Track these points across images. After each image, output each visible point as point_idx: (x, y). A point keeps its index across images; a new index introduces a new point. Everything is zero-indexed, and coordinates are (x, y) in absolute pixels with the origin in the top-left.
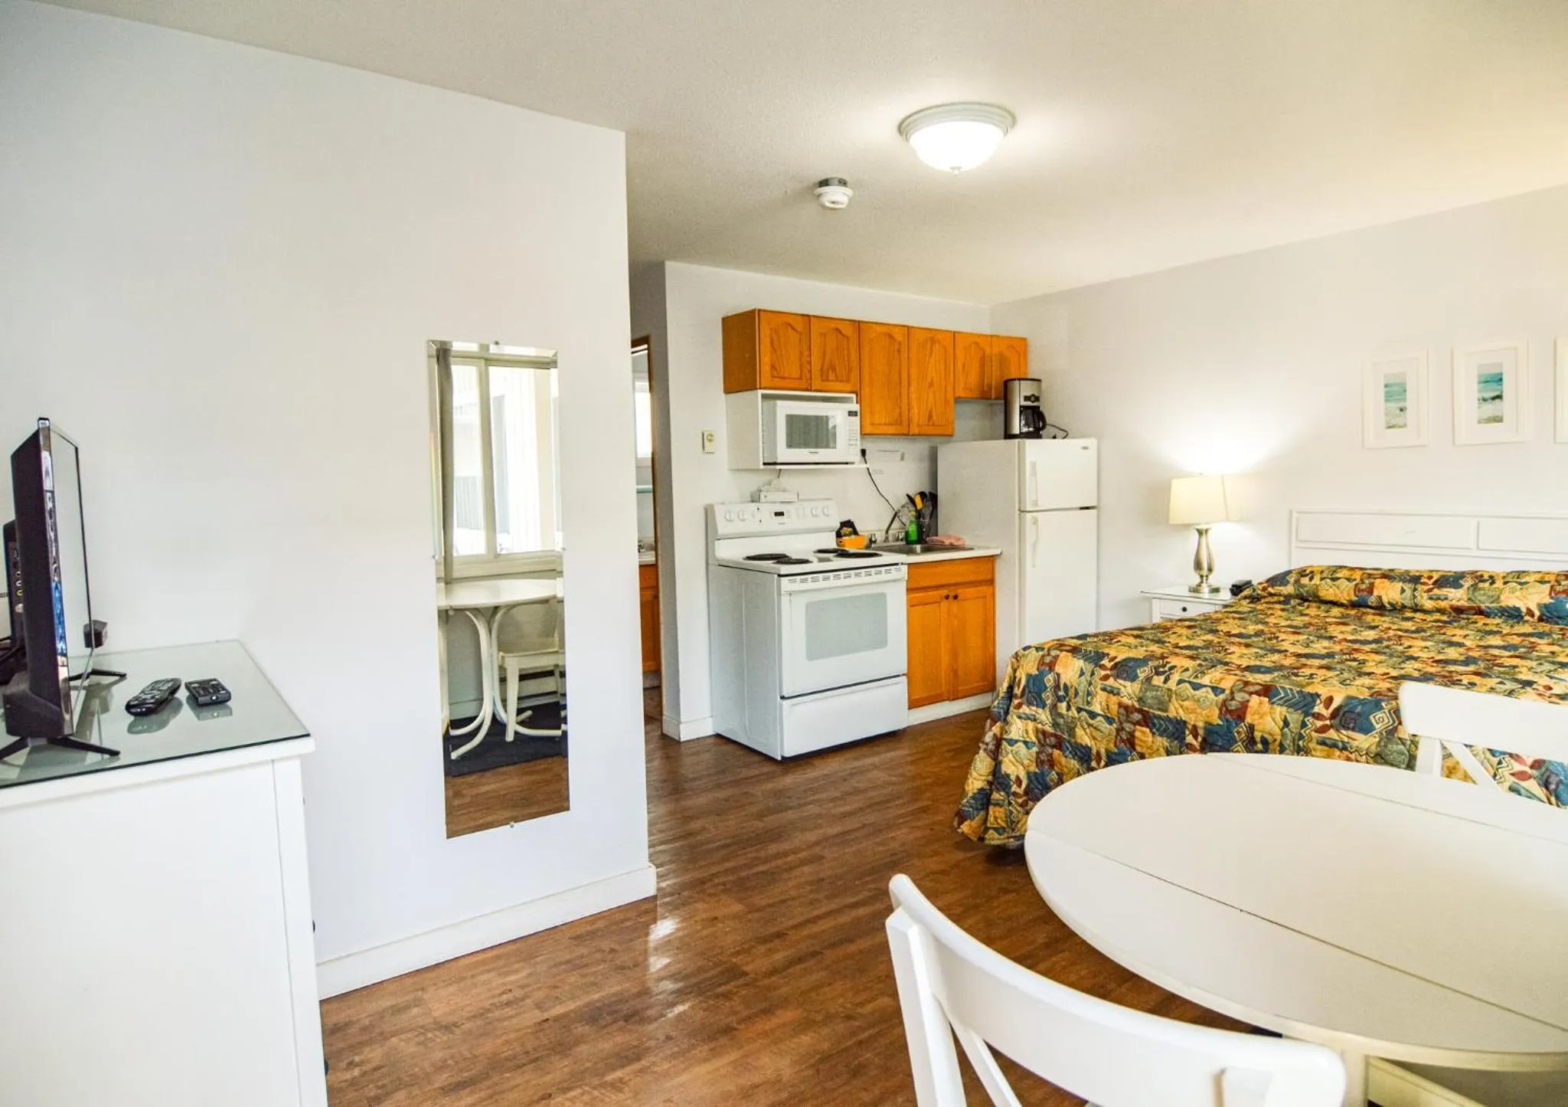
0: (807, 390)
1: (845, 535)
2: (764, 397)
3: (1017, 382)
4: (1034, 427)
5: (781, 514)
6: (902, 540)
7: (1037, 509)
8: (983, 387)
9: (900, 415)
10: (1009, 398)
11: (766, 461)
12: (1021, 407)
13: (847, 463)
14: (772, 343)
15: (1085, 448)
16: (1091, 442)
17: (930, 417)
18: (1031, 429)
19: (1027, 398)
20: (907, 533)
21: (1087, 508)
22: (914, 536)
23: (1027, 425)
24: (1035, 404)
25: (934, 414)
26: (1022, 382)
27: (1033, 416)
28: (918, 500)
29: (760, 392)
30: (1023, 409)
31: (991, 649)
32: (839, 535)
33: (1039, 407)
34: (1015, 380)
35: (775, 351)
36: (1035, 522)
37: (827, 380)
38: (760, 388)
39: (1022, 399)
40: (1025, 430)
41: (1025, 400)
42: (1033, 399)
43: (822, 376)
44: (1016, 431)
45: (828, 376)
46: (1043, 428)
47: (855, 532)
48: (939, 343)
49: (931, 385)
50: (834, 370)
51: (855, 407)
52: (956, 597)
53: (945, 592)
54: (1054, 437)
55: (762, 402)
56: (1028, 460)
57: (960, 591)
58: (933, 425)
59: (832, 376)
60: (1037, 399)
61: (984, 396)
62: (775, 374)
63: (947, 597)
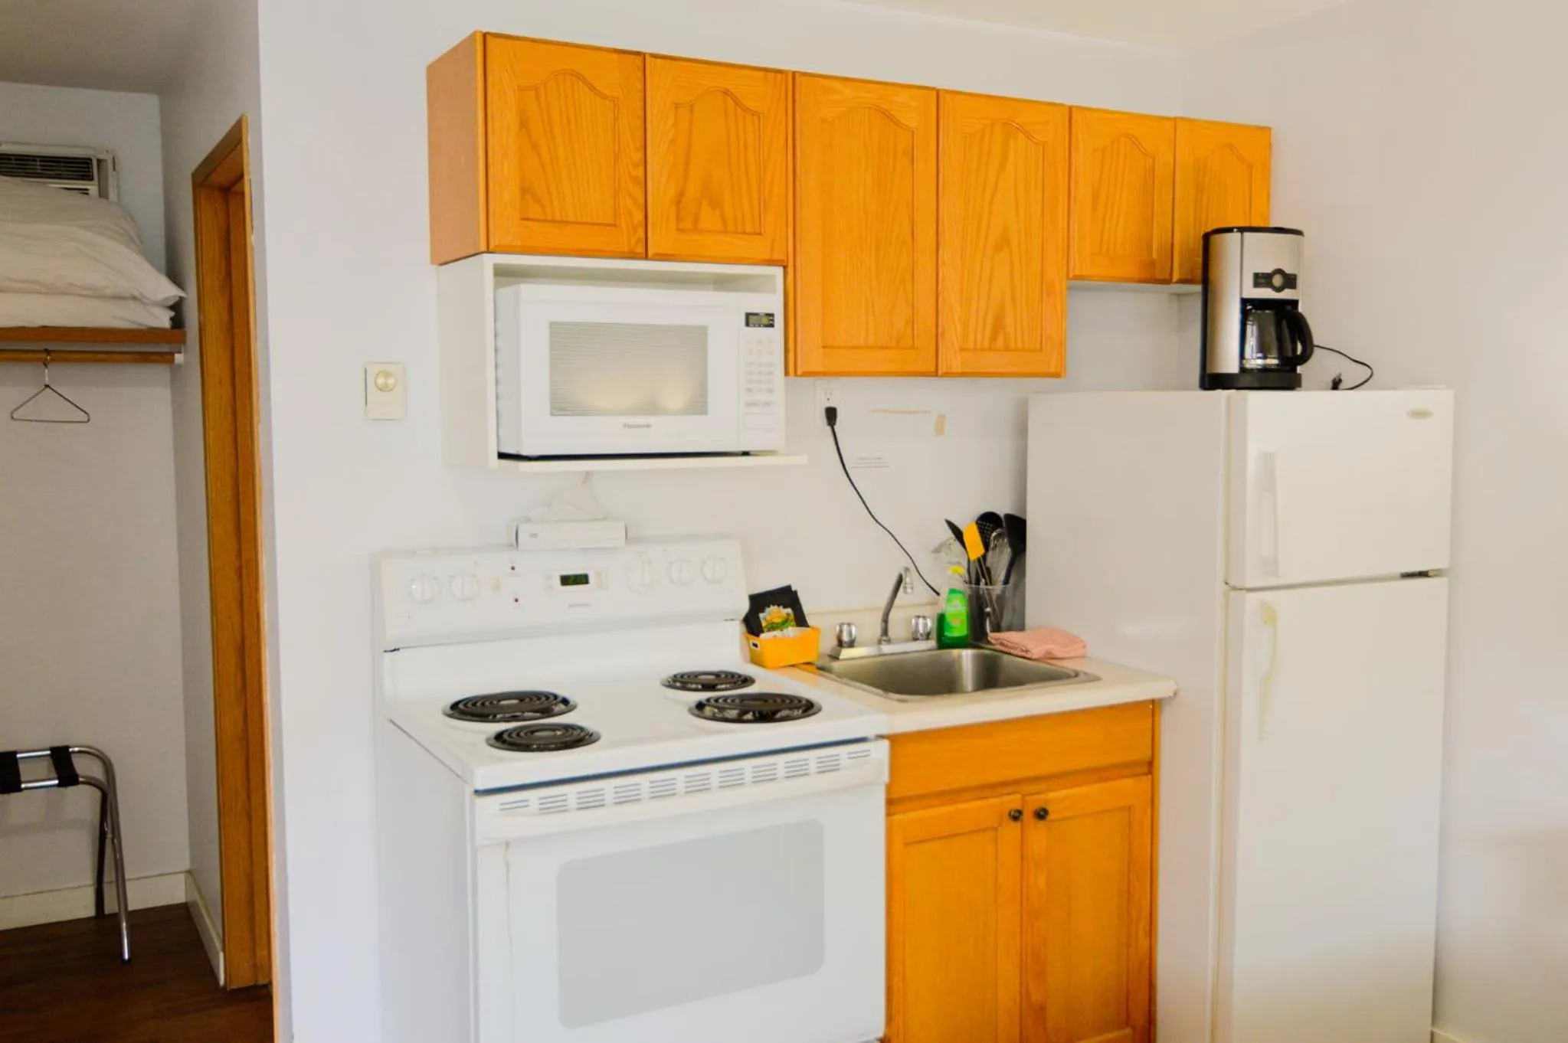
0: (632, 256)
1: (773, 627)
2: (503, 274)
3: (1235, 236)
4: (1281, 356)
5: (581, 580)
6: (928, 636)
7: (1272, 582)
8: (1150, 250)
9: (912, 322)
10: (1212, 277)
11: (505, 450)
12: (1245, 302)
13: (746, 454)
14: (524, 124)
15: (1419, 414)
16: (1439, 400)
17: (999, 325)
18: (1273, 362)
19: (1262, 280)
20: (941, 619)
21: (1423, 574)
22: (958, 627)
23: (1263, 349)
24: (1287, 294)
25: (1009, 320)
26: (1247, 235)
27: (1278, 327)
28: (972, 536)
29: (489, 261)
30: (1249, 308)
31: (1143, 942)
32: (753, 625)
33: (1294, 303)
34: (1230, 230)
35: (535, 147)
36: (1269, 616)
37: (696, 229)
38: (488, 251)
39: (1249, 280)
40: (1255, 361)
41: (1257, 285)
42: (1277, 281)
43: (679, 219)
44: (1229, 364)
45: (696, 220)
46: (1304, 358)
47: (801, 620)
48: (1028, 136)
49: (1004, 242)
50: (716, 204)
51: (772, 302)
52: (1041, 814)
53: (1012, 801)
54: (1336, 385)
55: (497, 287)
56: (1254, 448)
57: (1055, 797)
58: (1007, 348)
59: (709, 218)
60: (1290, 281)
61: (1154, 276)
62: (535, 211)
63: (1016, 816)
